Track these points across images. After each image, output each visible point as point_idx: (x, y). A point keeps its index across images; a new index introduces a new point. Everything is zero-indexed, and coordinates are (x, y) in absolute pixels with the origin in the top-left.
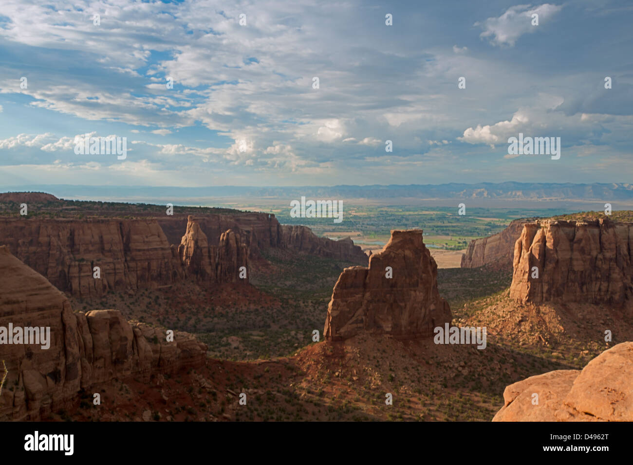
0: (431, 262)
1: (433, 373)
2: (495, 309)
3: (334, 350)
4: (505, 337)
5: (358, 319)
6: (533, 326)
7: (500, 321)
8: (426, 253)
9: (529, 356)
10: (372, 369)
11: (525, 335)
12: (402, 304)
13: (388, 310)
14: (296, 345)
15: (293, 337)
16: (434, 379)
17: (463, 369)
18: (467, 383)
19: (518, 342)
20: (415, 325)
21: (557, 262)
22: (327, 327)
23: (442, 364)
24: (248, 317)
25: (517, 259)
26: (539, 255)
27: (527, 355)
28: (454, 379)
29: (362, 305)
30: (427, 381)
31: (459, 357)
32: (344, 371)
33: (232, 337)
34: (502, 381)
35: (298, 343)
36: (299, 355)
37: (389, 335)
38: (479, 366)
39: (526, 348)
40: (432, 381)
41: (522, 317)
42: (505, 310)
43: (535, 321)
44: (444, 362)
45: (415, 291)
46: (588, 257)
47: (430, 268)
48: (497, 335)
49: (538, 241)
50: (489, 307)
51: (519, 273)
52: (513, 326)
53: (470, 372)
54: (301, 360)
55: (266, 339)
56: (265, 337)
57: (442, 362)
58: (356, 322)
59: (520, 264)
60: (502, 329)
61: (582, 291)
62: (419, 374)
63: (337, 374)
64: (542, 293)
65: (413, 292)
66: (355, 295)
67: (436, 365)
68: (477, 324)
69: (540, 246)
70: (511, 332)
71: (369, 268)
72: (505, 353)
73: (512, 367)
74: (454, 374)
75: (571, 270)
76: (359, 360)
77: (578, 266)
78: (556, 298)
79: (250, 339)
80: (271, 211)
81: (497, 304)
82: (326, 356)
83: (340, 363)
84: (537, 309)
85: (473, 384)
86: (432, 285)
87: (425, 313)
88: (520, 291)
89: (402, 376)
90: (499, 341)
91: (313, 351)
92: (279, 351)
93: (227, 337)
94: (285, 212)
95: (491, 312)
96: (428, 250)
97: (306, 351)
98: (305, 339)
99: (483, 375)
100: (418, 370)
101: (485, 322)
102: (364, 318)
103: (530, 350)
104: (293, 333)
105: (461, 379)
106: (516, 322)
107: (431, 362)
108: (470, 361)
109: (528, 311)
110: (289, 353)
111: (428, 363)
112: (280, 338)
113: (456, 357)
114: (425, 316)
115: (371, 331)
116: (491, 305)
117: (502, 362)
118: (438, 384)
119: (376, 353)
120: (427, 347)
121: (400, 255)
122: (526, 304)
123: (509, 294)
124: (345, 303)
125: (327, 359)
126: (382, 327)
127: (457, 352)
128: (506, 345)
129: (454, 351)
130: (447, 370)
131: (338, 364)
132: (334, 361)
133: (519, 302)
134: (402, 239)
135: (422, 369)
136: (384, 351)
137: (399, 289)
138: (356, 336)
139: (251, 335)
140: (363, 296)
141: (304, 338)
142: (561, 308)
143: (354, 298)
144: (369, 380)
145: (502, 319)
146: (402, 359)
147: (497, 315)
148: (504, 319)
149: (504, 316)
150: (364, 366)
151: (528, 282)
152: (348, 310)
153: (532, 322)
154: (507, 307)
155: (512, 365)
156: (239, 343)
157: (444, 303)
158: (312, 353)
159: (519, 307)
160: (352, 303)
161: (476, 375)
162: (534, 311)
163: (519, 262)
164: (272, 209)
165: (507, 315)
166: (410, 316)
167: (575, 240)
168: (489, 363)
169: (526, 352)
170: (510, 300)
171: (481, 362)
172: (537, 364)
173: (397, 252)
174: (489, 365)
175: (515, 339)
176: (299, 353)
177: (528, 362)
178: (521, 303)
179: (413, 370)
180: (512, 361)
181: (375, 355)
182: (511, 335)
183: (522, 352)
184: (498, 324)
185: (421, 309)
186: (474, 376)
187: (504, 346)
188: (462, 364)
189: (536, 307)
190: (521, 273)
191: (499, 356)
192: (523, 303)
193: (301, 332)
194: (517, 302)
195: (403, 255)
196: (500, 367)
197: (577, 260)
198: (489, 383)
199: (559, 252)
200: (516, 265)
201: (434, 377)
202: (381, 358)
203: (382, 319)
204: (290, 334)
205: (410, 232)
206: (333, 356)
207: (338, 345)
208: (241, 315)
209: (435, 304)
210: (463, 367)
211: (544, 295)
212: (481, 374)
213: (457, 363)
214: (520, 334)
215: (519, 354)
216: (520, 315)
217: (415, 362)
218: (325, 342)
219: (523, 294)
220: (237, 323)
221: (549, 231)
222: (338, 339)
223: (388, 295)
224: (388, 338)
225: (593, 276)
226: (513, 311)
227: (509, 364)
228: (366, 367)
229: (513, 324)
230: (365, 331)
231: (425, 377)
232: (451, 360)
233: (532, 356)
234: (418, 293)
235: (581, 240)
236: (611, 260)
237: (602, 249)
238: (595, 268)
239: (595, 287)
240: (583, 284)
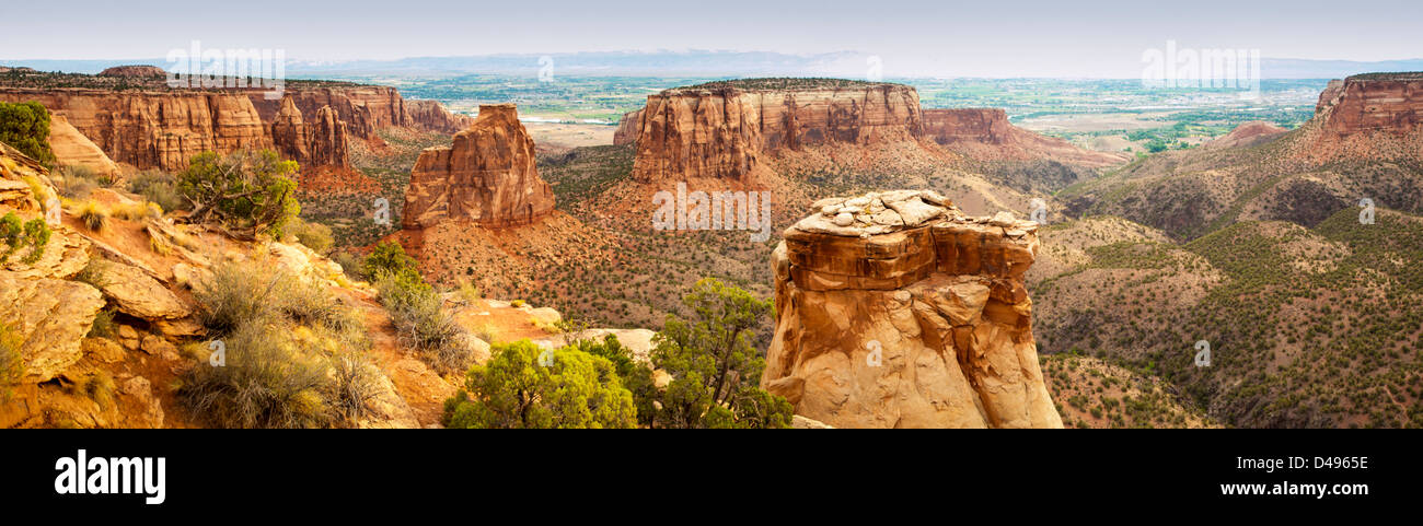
5: (439, 206)
8: (521, 131)
12: (493, 189)
13: (475, 194)
20: (508, 211)
21: (678, 136)
23: (533, 254)
26: (660, 128)
29: (445, 190)
37: (476, 224)
44: (538, 252)
45: (507, 173)
49: (660, 114)
53: (566, 261)
57: (535, 252)
58: (438, 209)
61: (705, 165)
65: (505, 175)
66: (437, 178)
75: (694, 143)
77: (701, 139)
87: (520, 198)
96: (523, 127)
102: (447, 204)
107: (523, 253)
108: (568, 249)
111: (519, 254)
113: (554, 246)
114: (520, 201)
115: (455, 220)
126: (469, 214)
134: (490, 114)
137: (489, 172)
140: (447, 179)
143: (435, 182)
152: (428, 195)
157: (545, 186)
166: (502, 202)
179: (499, 261)
185: (515, 193)
188: (558, 252)
195: (493, 133)
197: (700, 132)
199: (681, 125)
203: (468, 206)
205: (502, 107)
209: (533, 188)
210: (559, 257)
213: (553, 252)
217: (503, 253)
222: (415, 228)
223: (476, 179)
224: (476, 226)
225: (717, 148)
234: (511, 175)
235: (703, 111)
236: (735, 130)
237: (726, 118)
238: (720, 140)
239: (718, 159)
240: (706, 157)
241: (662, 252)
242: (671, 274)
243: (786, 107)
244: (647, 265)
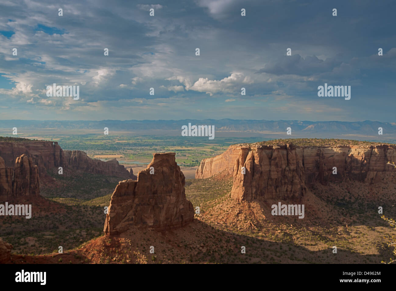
0: (181, 176)
1: (182, 253)
2: (221, 206)
3: (112, 242)
4: (228, 225)
5: (129, 218)
6: (246, 216)
7: (225, 214)
8: (178, 169)
9: (244, 237)
10: (140, 253)
11: (241, 223)
12: (161, 206)
13: (151, 210)
14: (81, 240)
15: (78, 235)
16: (183, 257)
17: (203, 248)
18: (206, 258)
19: (237, 227)
20: (170, 220)
21: (261, 173)
22: (107, 225)
23: (188, 246)
24: (40, 221)
25: (236, 172)
26: (250, 168)
27: (243, 236)
28: (197, 255)
29: (132, 208)
30: (179, 259)
31: (200, 240)
32: (119, 256)
33: (29, 237)
34: (228, 255)
35: (83, 239)
36: (85, 247)
37: (151, 229)
38: (213, 246)
39: (242, 232)
40: (182, 259)
41: (239, 211)
42: (228, 207)
43: (248, 213)
44: (190, 245)
45: (170, 196)
46: (280, 169)
47: (180, 179)
48: (223, 223)
49: (250, 160)
50: (218, 205)
51: (237, 181)
52: (234, 217)
53: (208, 250)
54: (87, 251)
55: (57, 238)
56: (55, 236)
57: (188, 245)
58: (128, 220)
59: (237, 175)
60: (226, 219)
61: (276, 192)
62: (173, 254)
63: (114, 259)
64: (252, 194)
65: (168, 197)
66: (127, 201)
67: (184, 247)
68: (210, 217)
69: (251, 162)
70: (232, 221)
71: (138, 181)
72: (229, 236)
73: (234, 244)
74: (197, 252)
75: (270, 178)
76: (130, 248)
77: (274, 175)
78: (260, 197)
79: (44, 238)
80: (52, 140)
81: (223, 203)
82: (106, 247)
83: (117, 251)
84: (248, 205)
85: (209, 257)
86: (182, 191)
87: (177, 211)
88: (238, 193)
89: (161, 257)
90: (225, 228)
91: (96, 243)
92: (68, 246)
93: (25, 238)
94: (63, 140)
95: (219, 208)
96: (179, 167)
97: (90, 244)
98: (88, 236)
99: (216, 252)
100: (172, 251)
101: (215, 215)
102: (133, 217)
103: (245, 233)
104: (78, 231)
105: (201, 255)
106: (235, 214)
107: (181, 245)
108: (207, 243)
109: (243, 207)
110: (77, 246)
111: (179, 246)
112: (68, 235)
113: (198, 241)
114: (176, 213)
115: (139, 227)
116: (219, 203)
117: (228, 241)
118: (187, 260)
119: (143, 242)
120: (178, 235)
121: (160, 171)
122: (241, 202)
123: (230, 195)
124: (120, 207)
125: (107, 249)
126: (147, 223)
127: (198, 237)
128: (230, 230)
129: (196, 236)
130: (192, 250)
131: (115, 252)
132: (112, 249)
133: (237, 201)
134: (161, 159)
135: (175, 251)
136: (148, 240)
137: (159, 195)
138: (128, 231)
139: (44, 235)
140: (133, 201)
141: (87, 234)
142: (263, 203)
143: (126, 203)
144: (138, 261)
145: (226, 213)
146: (161, 245)
147: (223, 211)
148: (227, 213)
149: (228, 210)
150: (134, 252)
151: (243, 187)
152: (122, 211)
153: (245, 214)
154: (229, 204)
155: (234, 243)
156: (35, 242)
157: (189, 203)
158: (95, 245)
159: (237, 204)
160: (125, 207)
161: (211, 252)
162: (247, 206)
163: (237, 174)
164: (52, 138)
165: (230, 209)
166: (166, 214)
167: (273, 158)
168: (220, 243)
169: (243, 234)
170: (231, 199)
171: (214, 243)
172: (250, 242)
173: (157, 169)
174: (220, 244)
175: (235, 226)
176: (85, 246)
177: (244, 241)
178: (239, 201)
179: (169, 251)
180: (234, 240)
181: (142, 243)
182: (232, 223)
183: (240, 234)
184: (224, 216)
185: (174, 208)
186: (210, 253)
187: (228, 231)
188: (202, 245)
189: (248, 204)
190: (238, 181)
191: (225, 238)
192: (240, 201)
193: (84, 230)
194: (236, 200)
195: (162, 171)
196: (226, 245)
198: (219, 256)
199: (263, 167)
200: (235, 176)
201: (184, 255)
202: (147, 245)
203: (146, 217)
204: (75, 232)
205: (167, 154)
206: (112, 246)
207: (115, 238)
208: (35, 220)
209: (183, 205)
210: (203, 247)
211: (253, 195)
212: (214, 251)
213: (199, 244)
214: (238, 222)
215: (238, 235)
216: (238, 210)
217: (170, 246)
218: (105, 236)
219: (240, 195)
220: (31, 226)
221: (257, 153)
222: (115, 234)
223: (151, 200)
224: (151, 230)
225: (283, 181)
226: (233, 207)
227: (232, 243)
228: (135, 252)
229: (234, 216)
230: (135, 226)
231: (177, 256)
232: (194, 243)
233: (246, 236)
234: (172, 197)
235: (275, 158)
236: (294, 170)
237: (288, 163)
238: (284, 176)
239: (284, 189)
240: (277, 187)
241: (261, 244)
242: (272, 258)
243: (317, 158)
244: (256, 252)
